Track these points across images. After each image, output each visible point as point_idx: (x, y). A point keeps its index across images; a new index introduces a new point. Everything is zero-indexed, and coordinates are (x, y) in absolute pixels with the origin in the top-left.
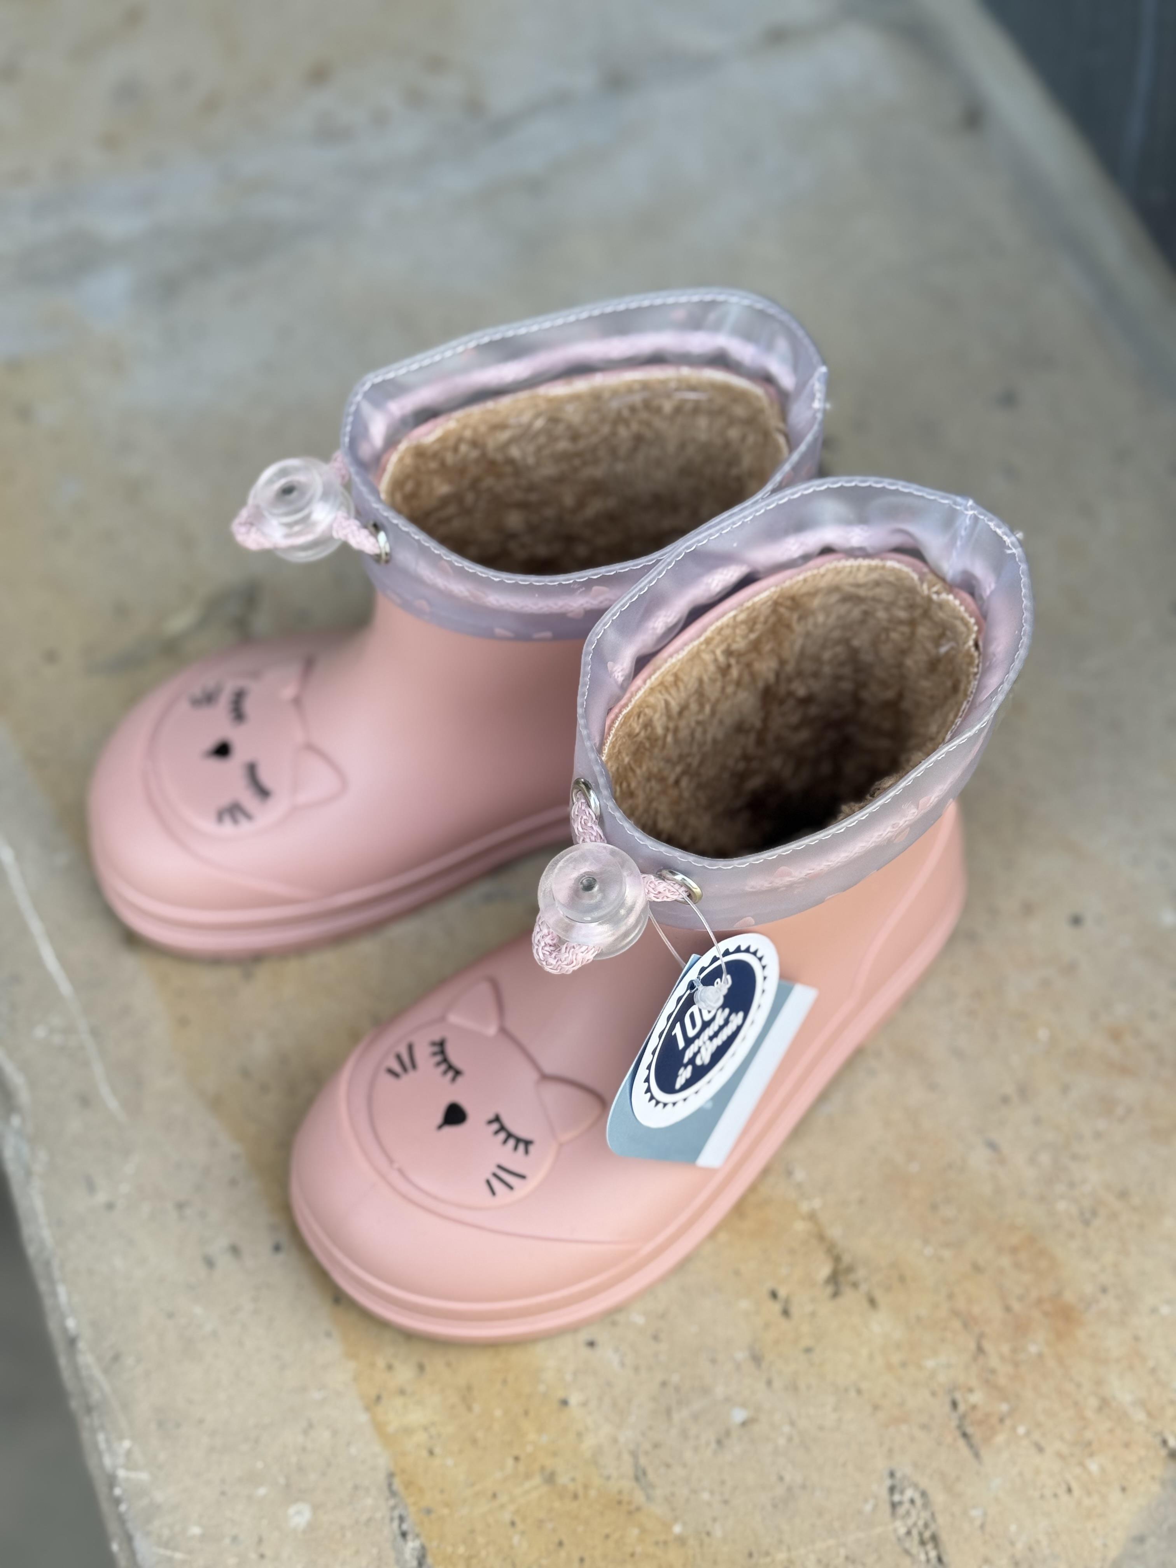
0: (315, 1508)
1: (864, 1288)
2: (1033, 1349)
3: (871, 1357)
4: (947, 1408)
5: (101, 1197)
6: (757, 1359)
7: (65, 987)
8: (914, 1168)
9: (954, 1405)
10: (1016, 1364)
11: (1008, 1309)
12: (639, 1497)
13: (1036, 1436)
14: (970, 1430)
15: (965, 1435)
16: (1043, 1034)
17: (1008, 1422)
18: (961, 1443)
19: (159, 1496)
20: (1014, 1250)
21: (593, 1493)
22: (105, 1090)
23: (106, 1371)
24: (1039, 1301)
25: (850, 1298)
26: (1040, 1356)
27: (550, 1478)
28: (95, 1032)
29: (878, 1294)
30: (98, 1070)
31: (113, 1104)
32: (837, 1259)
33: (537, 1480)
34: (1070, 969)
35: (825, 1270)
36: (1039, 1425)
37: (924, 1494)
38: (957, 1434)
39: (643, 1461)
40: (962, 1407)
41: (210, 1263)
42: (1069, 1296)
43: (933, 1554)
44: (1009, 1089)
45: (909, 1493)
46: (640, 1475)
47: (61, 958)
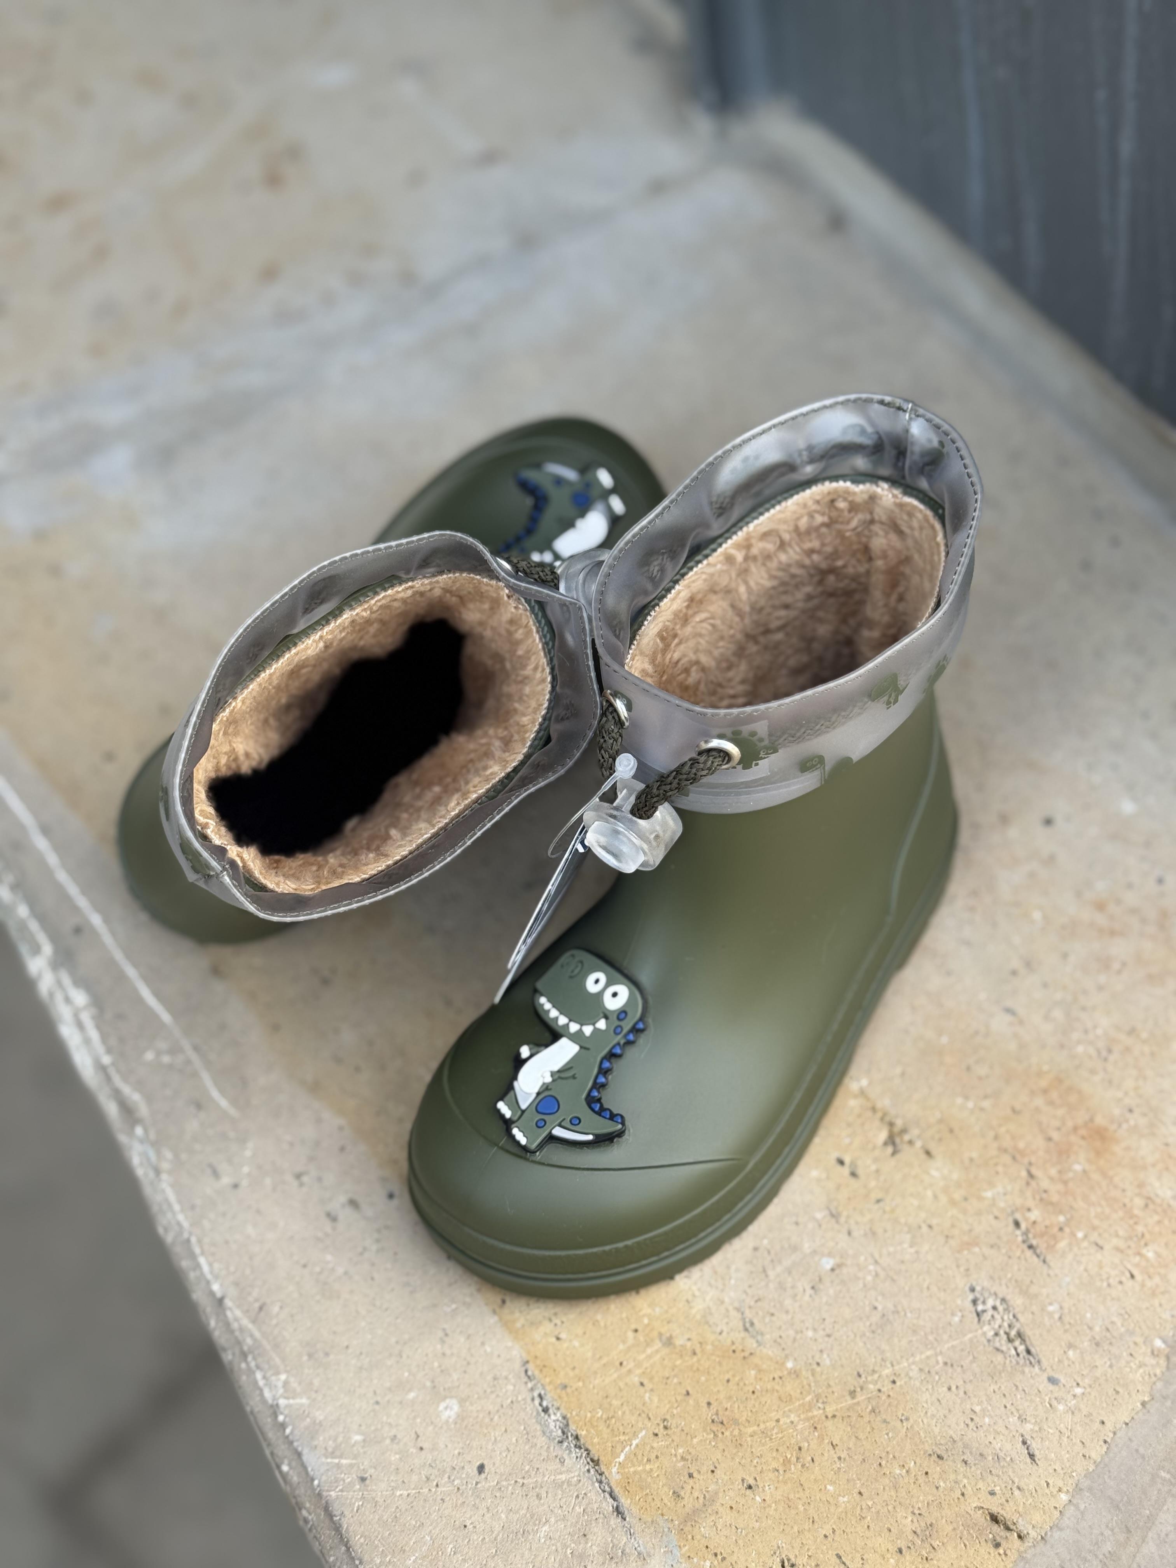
0: (462, 1401)
1: (919, 1144)
2: (1078, 1167)
3: (935, 1197)
4: (1011, 1226)
5: (226, 1180)
6: (835, 1216)
7: (166, 1017)
8: (944, 1040)
9: (1017, 1224)
10: (1065, 1183)
11: (1050, 1139)
12: (751, 1344)
13: (1094, 1236)
14: (1034, 1242)
15: (1031, 1247)
16: (1037, 915)
17: (1067, 1230)
18: (1029, 1253)
19: (319, 1416)
20: (1045, 1091)
21: (709, 1347)
22: (215, 1094)
23: (254, 1322)
24: (1075, 1129)
25: (907, 1153)
26: (1084, 1171)
27: (669, 1342)
28: (196, 1048)
29: (932, 1147)
30: (207, 1079)
31: (224, 1103)
32: (891, 1125)
33: (658, 1345)
34: (1050, 860)
35: (883, 1135)
36: (1094, 1228)
37: (1003, 1300)
38: (1025, 1246)
39: (748, 1314)
40: (1023, 1226)
41: (332, 1218)
42: (1099, 1120)
43: (1021, 1348)
44: (1016, 963)
45: (990, 1302)
46: (748, 1327)
47: (157, 994)
